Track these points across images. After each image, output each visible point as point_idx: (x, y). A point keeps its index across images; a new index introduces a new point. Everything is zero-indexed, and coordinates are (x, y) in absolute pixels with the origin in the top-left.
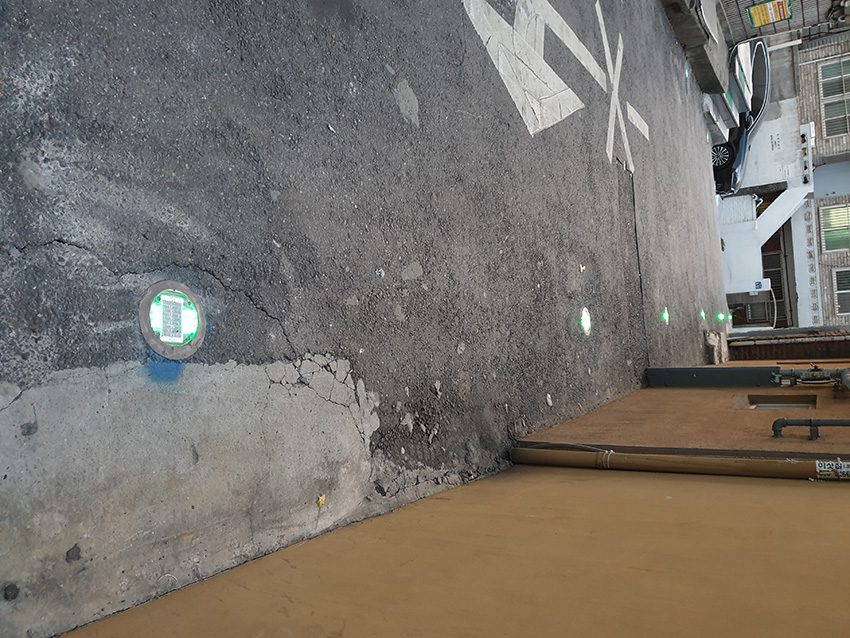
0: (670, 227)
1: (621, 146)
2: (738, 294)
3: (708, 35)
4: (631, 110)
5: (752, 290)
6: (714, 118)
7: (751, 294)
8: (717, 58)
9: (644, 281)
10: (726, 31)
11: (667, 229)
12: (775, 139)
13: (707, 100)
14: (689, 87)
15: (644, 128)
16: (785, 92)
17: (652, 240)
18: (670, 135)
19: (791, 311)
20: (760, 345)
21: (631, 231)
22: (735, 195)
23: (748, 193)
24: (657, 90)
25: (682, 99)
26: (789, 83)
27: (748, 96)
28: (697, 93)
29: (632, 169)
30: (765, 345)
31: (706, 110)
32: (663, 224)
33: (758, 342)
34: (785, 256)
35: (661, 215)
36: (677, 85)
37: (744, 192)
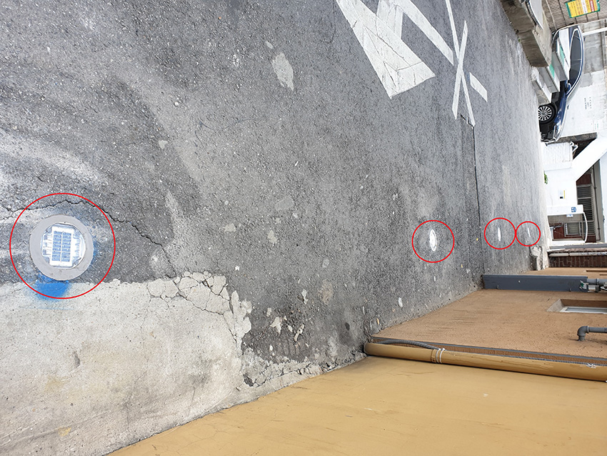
0: (503, 167)
1: (465, 106)
2: (558, 216)
3: (536, 23)
4: (473, 79)
5: (569, 213)
6: (541, 85)
7: (568, 216)
8: (542, 40)
9: (481, 208)
10: (550, 20)
11: (501, 168)
12: (588, 101)
13: (535, 71)
14: (520, 62)
15: (483, 93)
16: (596, 66)
17: (489, 177)
18: (504, 98)
19: (599, 229)
20: (573, 257)
21: (472, 170)
22: (557, 143)
23: (567, 141)
24: (495, 64)
25: (515, 71)
26: (599, 59)
27: (567, 68)
28: (527, 66)
29: (473, 123)
30: (577, 257)
31: (534, 79)
32: (498, 164)
33: (571, 254)
34: (595, 188)
35: (496, 158)
36: (510, 60)
37: (563, 140)
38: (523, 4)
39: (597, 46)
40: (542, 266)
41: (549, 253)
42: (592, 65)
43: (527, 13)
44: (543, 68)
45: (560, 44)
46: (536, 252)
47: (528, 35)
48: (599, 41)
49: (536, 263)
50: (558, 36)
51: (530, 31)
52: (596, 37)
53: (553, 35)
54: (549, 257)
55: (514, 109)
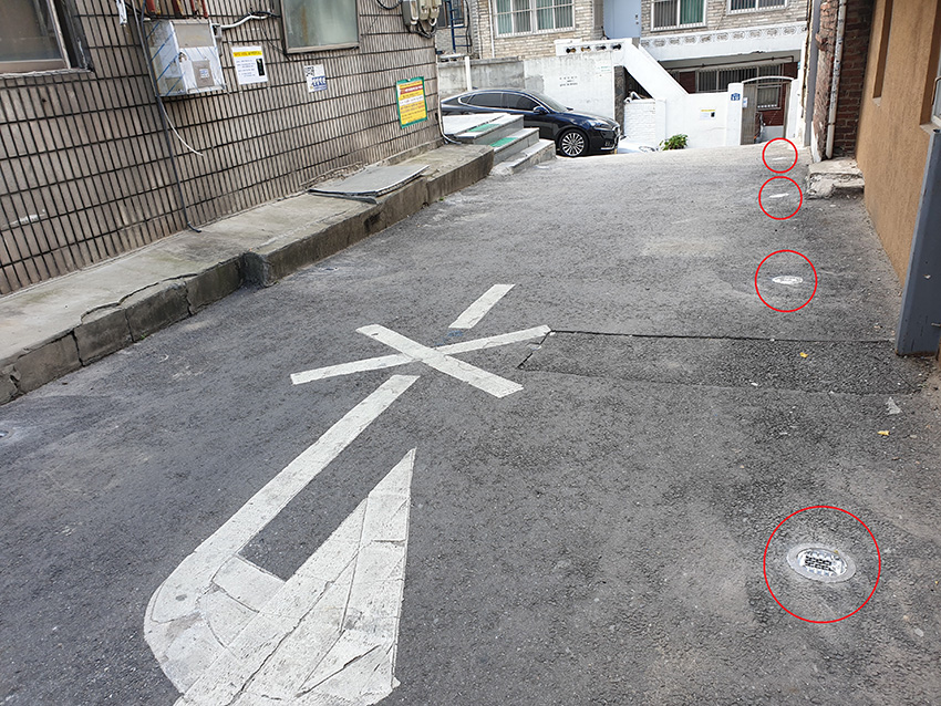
4: (465, 321)
10: (424, 149)
12: (565, 82)
13: (498, 169)
15: (498, 291)
16: (517, 72)
20: (837, 116)
22: (622, 128)
23: (622, 108)
26: (507, 68)
28: (485, 184)
29: (543, 330)
30: (838, 109)
31: (510, 172)
33: (832, 119)
36: (464, 220)
38: (378, 201)
39: (488, 70)
40: (853, 176)
41: (824, 158)
42: (514, 77)
43: (395, 193)
44: (496, 157)
45: (466, 131)
46: (823, 186)
47: (435, 186)
48: (482, 68)
49: (848, 189)
50: (451, 136)
51: (428, 185)
52: (476, 72)
53: (450, 142)
54: (832, 158)
55: (545, 218)
